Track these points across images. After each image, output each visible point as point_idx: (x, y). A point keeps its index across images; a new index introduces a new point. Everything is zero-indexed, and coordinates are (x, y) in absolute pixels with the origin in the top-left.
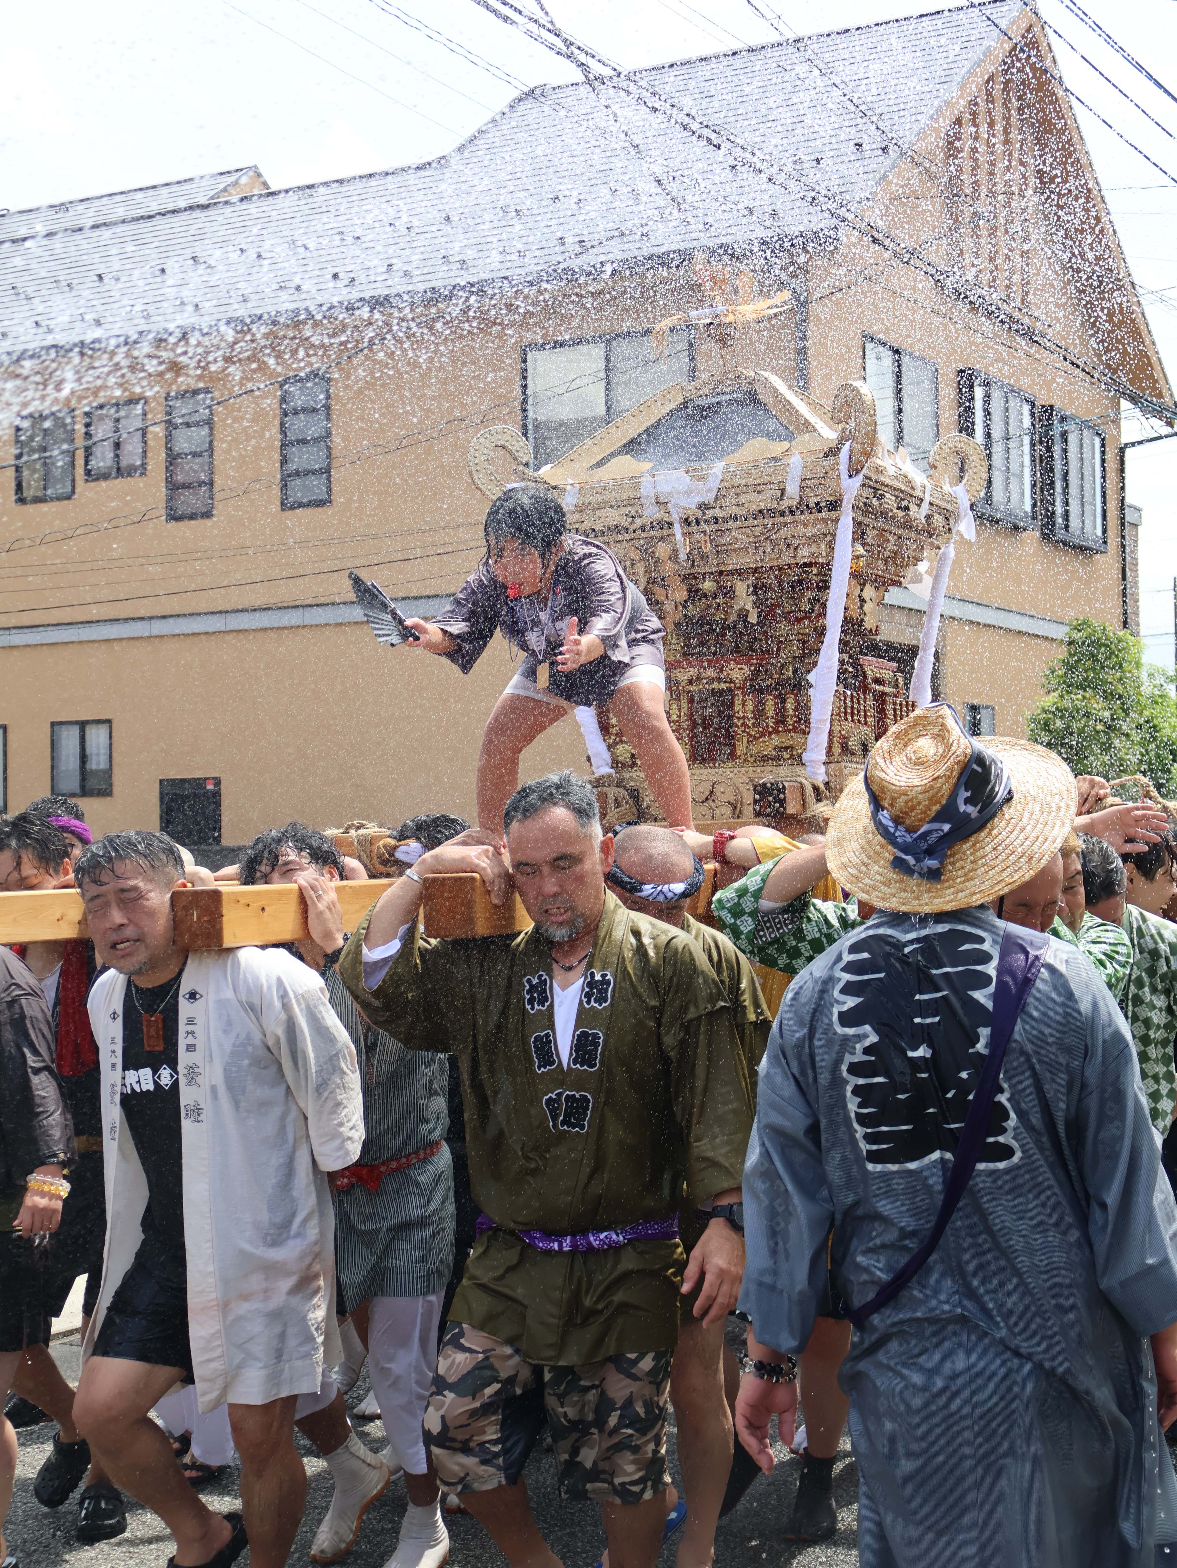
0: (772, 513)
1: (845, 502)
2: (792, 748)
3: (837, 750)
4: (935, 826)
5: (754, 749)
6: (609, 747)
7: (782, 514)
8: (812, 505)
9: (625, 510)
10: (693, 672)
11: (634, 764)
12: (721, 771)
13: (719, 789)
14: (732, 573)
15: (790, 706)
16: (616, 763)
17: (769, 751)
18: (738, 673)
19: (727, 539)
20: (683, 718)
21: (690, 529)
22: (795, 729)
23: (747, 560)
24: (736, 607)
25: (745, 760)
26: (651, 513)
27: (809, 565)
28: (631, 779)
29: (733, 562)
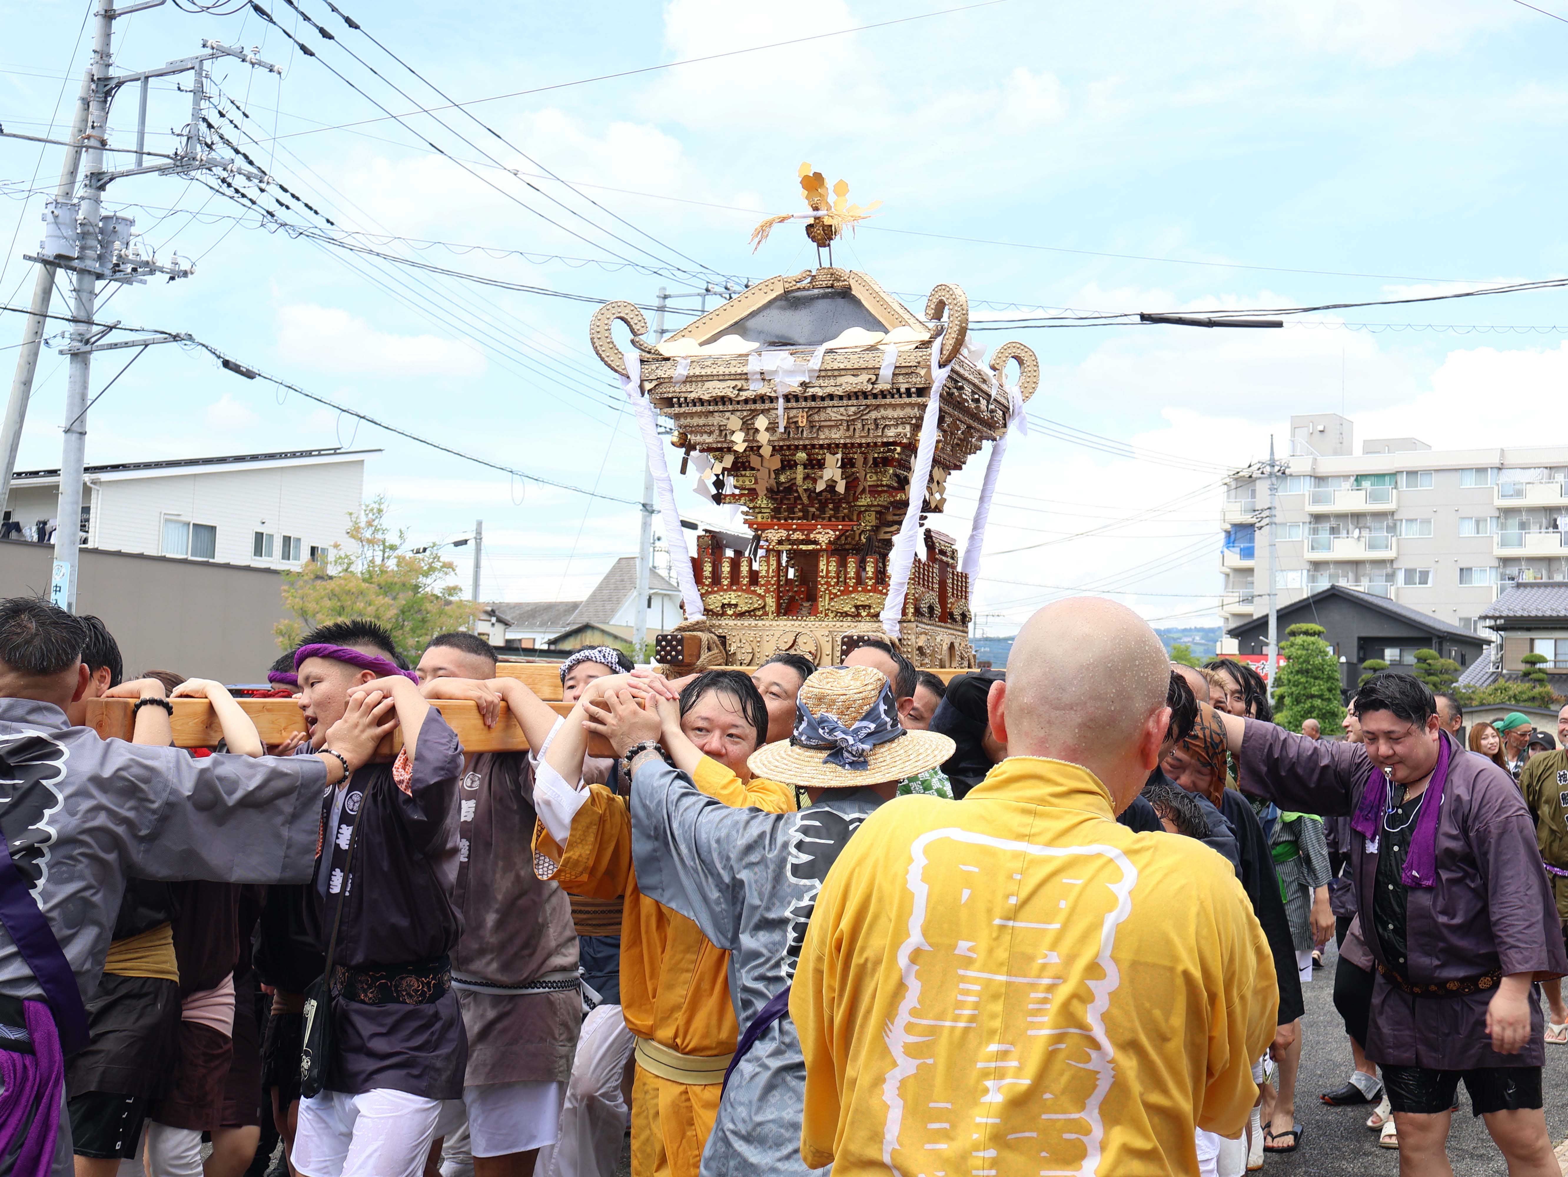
0: (865, 395)
1: (933, 389)
2: (870, 607)
3: (911, 610)
4: (865, 723)
5: (837, 605)
6: (702, 595)
7: (875, 396)
8: (903, 390)
9: (733, 383)
10: (783, 533)
11: (724, 614)
12: (803, 624)
13: (800, 640)
14: (821, 447)
15: (870, 569)
16: (707, 611)
17: (849, 608)
18: (824, 536)
19: (823, 416)
20: (771, 574)
21: (790, 405)
22: (874, 590)
23: (837, 435)
24: (826, 478)
25: (826, 615)
26: (756, 388)
27: (894, 444)
28: (720, 626)
29: (824, 437)
